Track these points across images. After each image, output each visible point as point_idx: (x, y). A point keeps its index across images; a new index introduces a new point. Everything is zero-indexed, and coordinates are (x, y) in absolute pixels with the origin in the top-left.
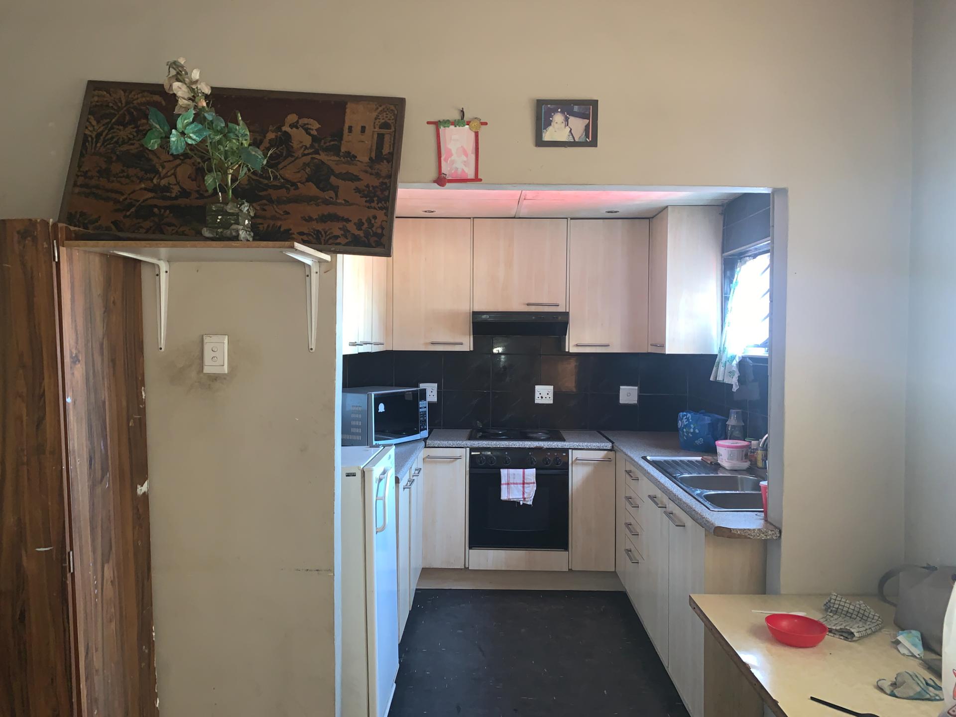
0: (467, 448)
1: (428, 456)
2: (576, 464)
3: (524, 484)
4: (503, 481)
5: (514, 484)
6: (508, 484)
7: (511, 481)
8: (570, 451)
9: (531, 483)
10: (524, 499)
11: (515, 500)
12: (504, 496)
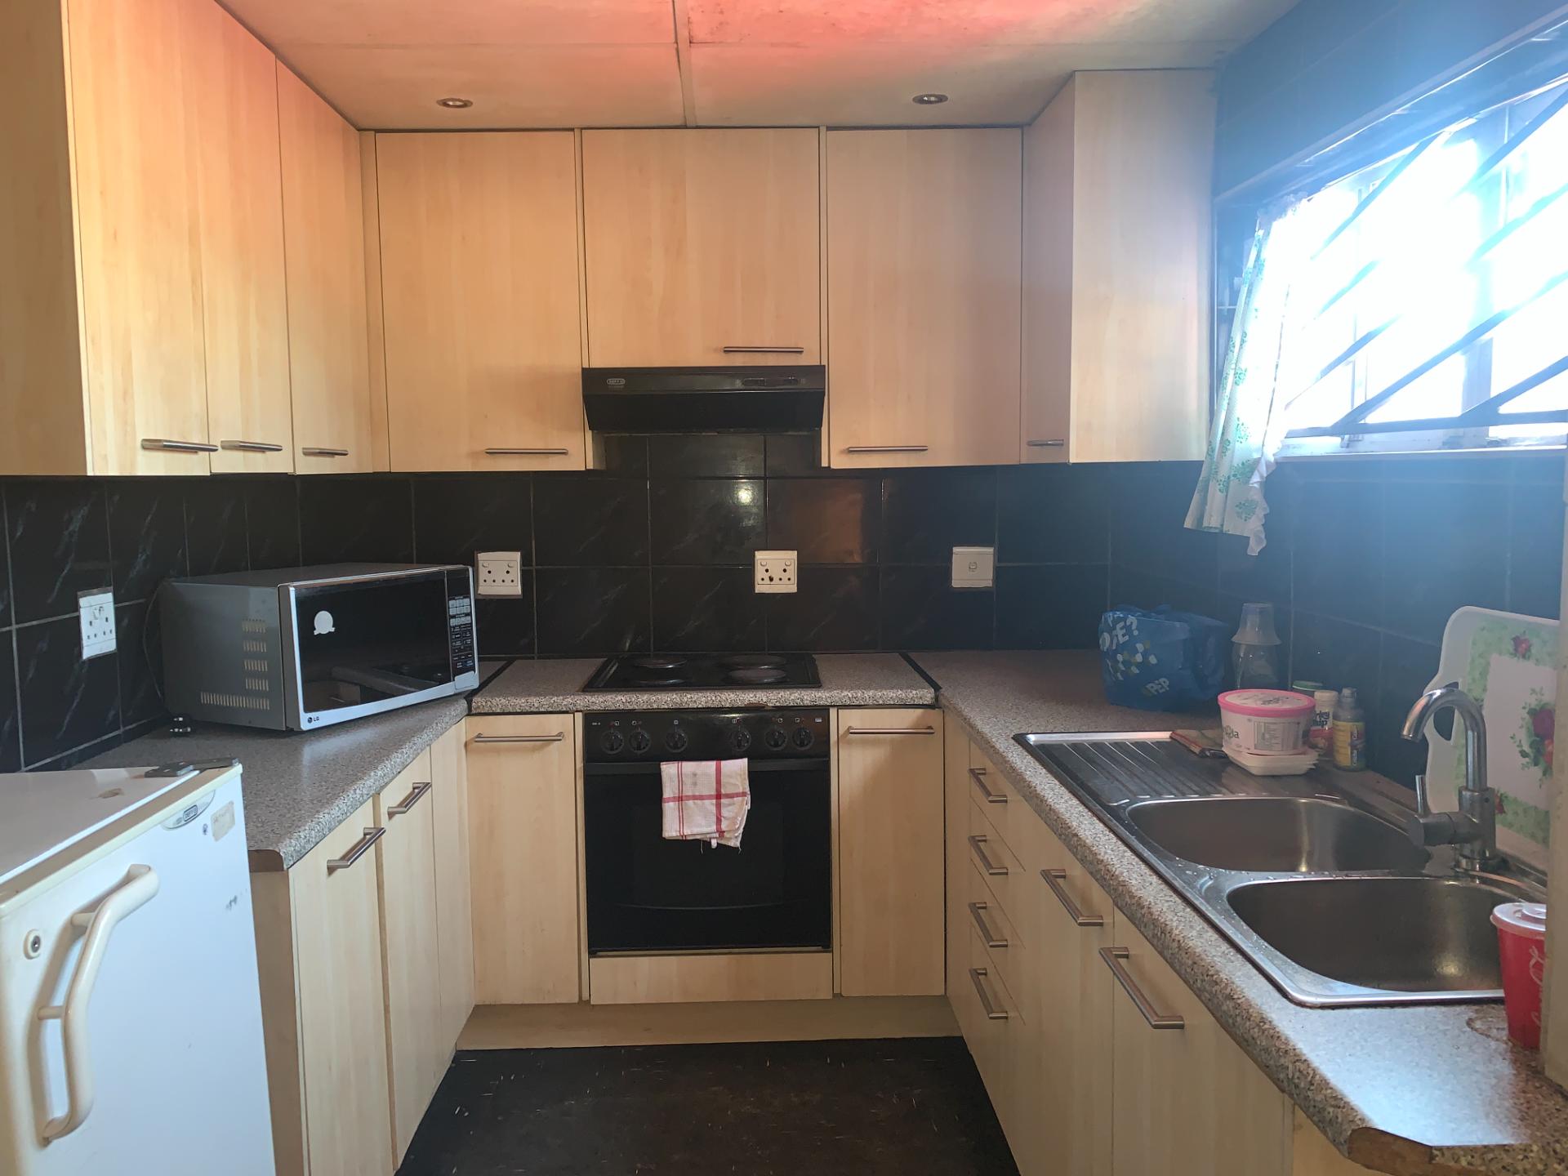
0: (576, 714)
1: (479, 736)
2: (849, 743)
3: (719, 796)
4: (669, 791)
5: (695, 798)
6: (680, 799)
7: (688, 791)
8: (833, 712)
9: (738, 795)
10: (721, 833)
11: (698, 837)
12: (671, 830)
